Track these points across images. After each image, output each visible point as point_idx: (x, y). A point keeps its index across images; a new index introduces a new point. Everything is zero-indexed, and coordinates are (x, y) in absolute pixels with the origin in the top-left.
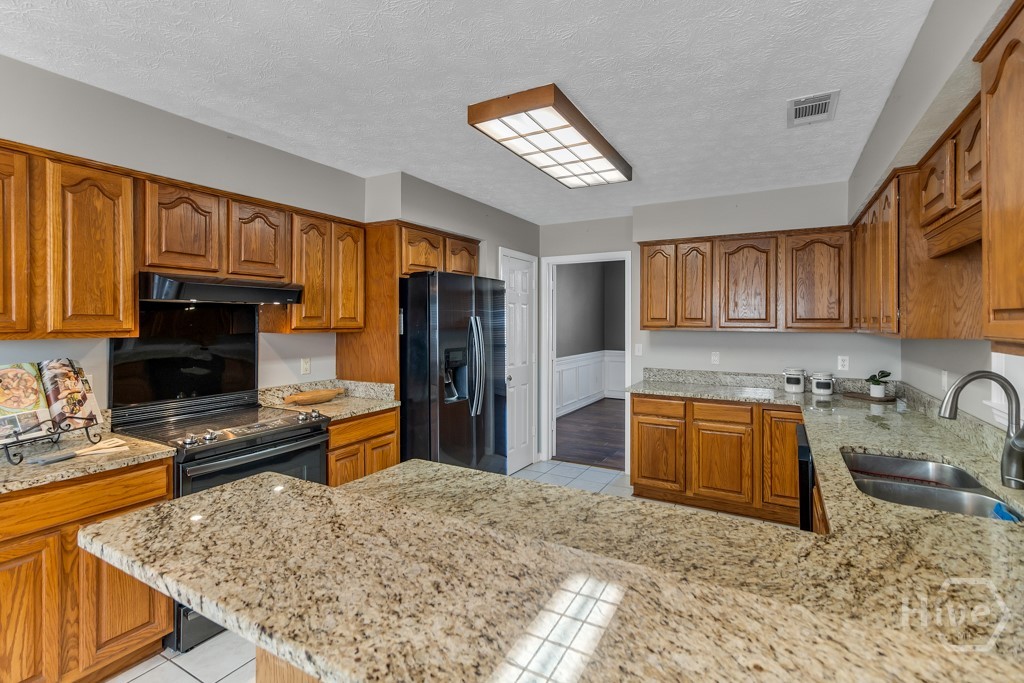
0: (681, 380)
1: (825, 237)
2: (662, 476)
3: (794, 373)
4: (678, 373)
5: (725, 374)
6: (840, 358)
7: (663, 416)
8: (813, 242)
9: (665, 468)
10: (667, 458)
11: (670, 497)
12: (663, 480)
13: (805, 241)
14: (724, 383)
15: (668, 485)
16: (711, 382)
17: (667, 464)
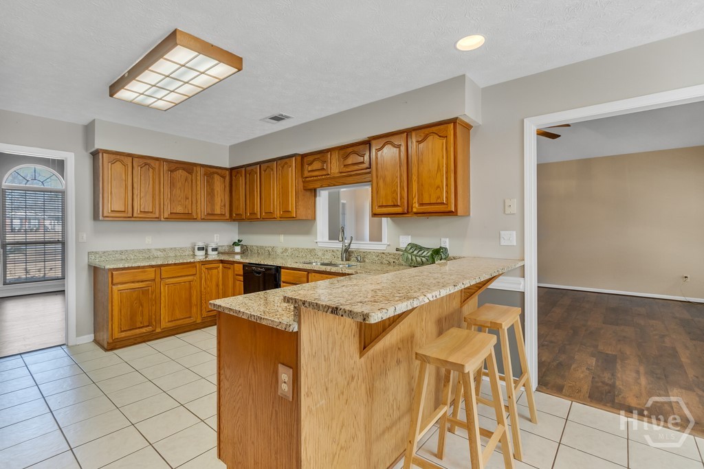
0: (124, 257)
1: (219, 171)
2: (139, 325)
3: (201, 245)
4: (121, 253)
5: (157, 250)
6: (215, 235)
7: (138, 282)
8: (214, 173)
9: (141, 318)
10: (142, 312)
11: (139, 340)
12: (139, 328)
13: (211, 171)
14: (156, 256)
15: (144, 330)
16: (147, 256)
17: (142, 315)
